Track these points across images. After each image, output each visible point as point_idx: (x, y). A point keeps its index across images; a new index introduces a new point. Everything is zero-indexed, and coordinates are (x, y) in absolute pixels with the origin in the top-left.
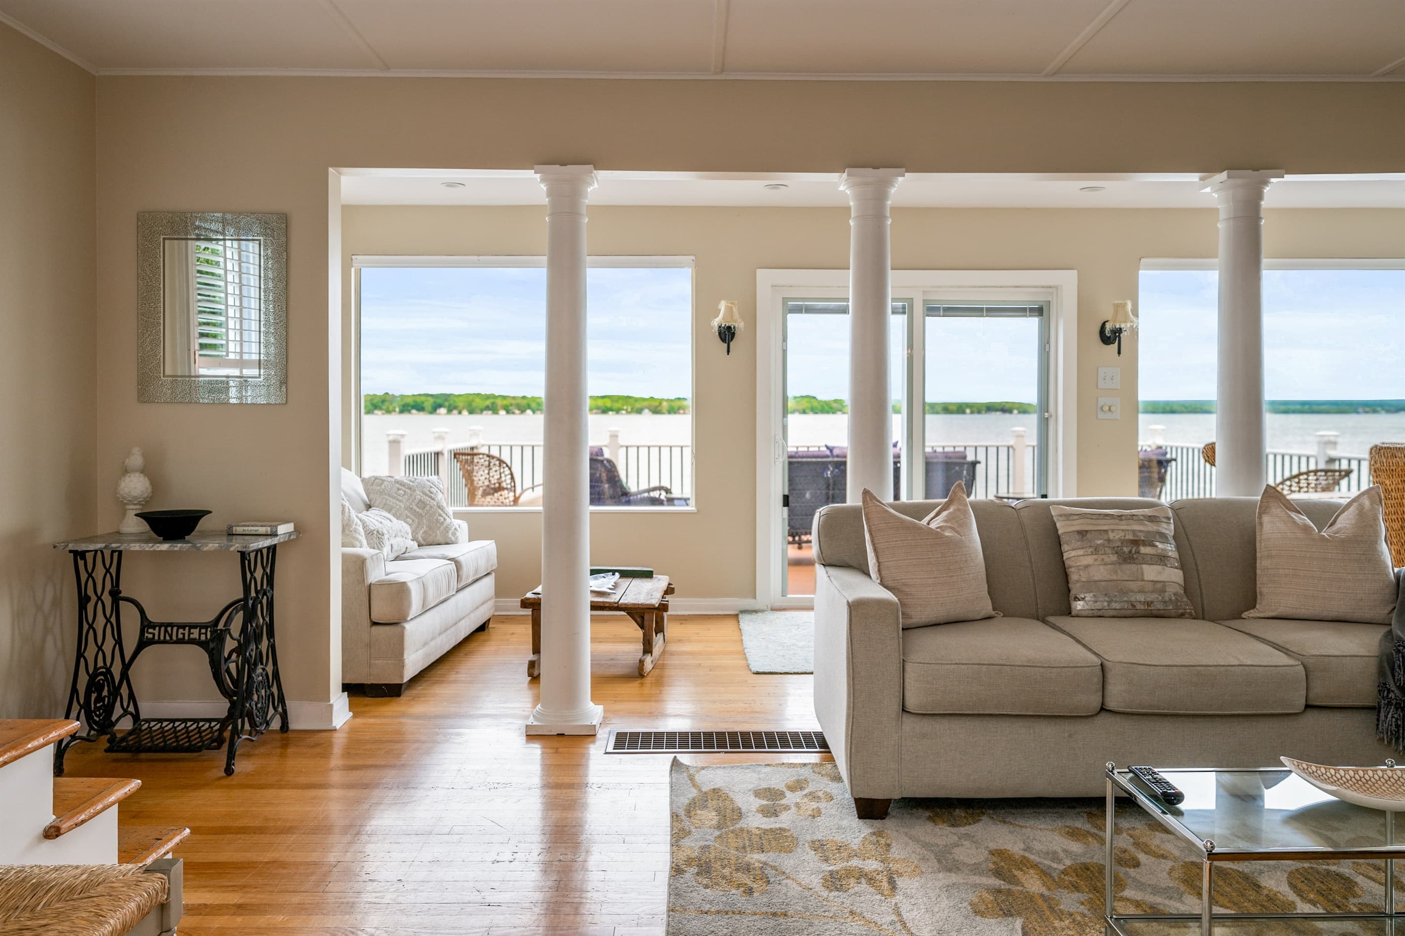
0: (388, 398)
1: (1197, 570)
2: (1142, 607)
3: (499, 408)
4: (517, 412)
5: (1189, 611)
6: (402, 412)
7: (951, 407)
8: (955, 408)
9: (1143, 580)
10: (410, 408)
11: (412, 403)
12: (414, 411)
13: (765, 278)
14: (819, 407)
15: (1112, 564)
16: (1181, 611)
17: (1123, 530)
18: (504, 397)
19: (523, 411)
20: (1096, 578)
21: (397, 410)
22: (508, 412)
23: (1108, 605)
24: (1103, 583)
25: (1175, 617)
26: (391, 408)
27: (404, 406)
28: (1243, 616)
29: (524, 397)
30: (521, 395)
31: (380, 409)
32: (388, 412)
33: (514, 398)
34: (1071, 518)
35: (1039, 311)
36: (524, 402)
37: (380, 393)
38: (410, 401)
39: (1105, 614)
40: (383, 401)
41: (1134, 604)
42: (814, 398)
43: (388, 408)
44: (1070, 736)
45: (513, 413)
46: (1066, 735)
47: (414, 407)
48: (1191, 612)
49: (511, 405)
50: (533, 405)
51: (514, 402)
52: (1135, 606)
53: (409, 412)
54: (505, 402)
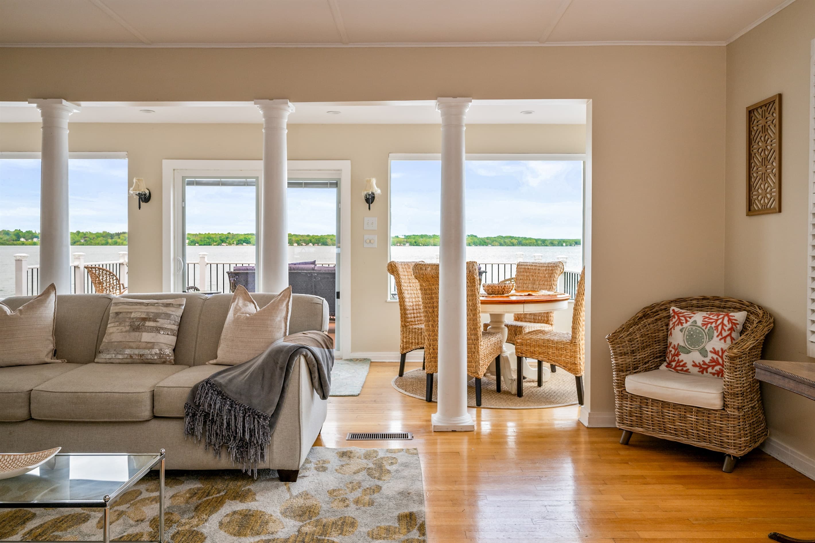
0: (230, 236)
1: (197, 335)
2: (137, 358)
3: (294, 242)
4: (304, 244)
5: (169, 360)
6: (237, 244)
7: (555, 242)
8: (557, 243)
9: (140, 342)
10: (242, 242)
11: (244, 239)
12: (244, 244)
13: (168, 165)
14: (478, 241)
15: (126, 332)
16: (163, 360)
17: (141, 312)
18: (296, 236)
19: (307, 244)
20: (113, 340)
21: (235, 243)
22: (298, 245)
23: (115, 356)
24: (116, 343)
25: (160, 364)
26: (231, 242)
27: (239, 241)
28: (207, 363)
29: (308, 236)
30: (306, 234)
31: (225, 242)
32: (230, 244)
33: (302, 236)
34: (118, 305)
35: (336, 184)
36: (308, 238)
37: (225, 233)
38: (242, 237)
39: (113, 362)
40: (227, 238)
41: (132, 355)
42: (476, 236)
43: (230, 241)
44: (10, 434)
45: (302, 245)
46: (8, 433)
47: (244, 242)
48: (170, 361)
49: (301, 240)
50: (313, 240)
51: (302, 238)
52: (132, 357)
53: (242, 244)
54: (297, 239)
